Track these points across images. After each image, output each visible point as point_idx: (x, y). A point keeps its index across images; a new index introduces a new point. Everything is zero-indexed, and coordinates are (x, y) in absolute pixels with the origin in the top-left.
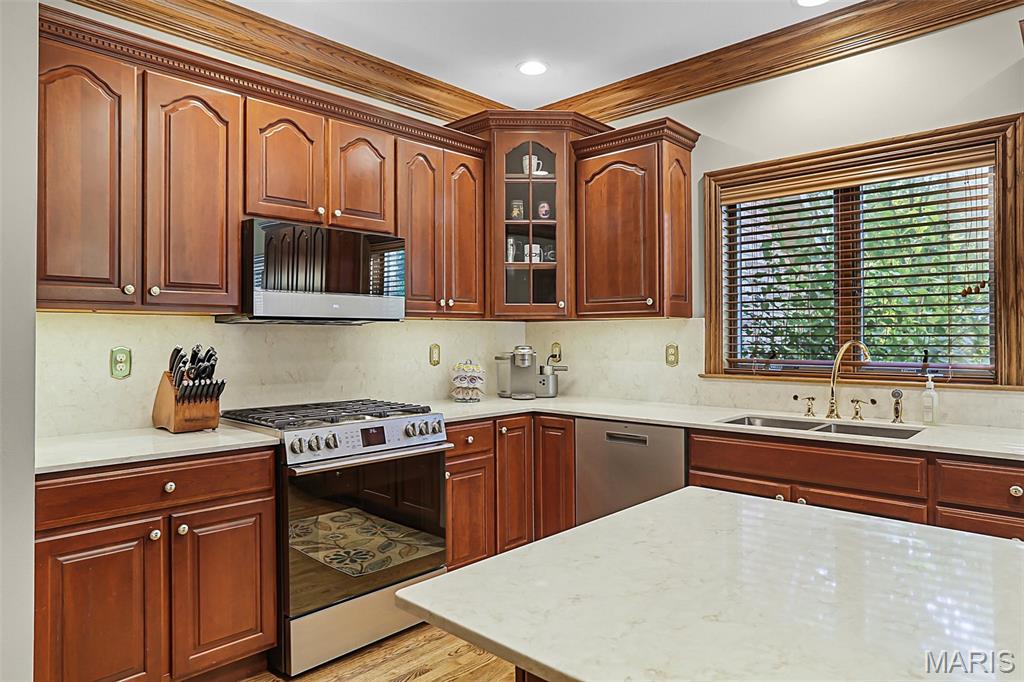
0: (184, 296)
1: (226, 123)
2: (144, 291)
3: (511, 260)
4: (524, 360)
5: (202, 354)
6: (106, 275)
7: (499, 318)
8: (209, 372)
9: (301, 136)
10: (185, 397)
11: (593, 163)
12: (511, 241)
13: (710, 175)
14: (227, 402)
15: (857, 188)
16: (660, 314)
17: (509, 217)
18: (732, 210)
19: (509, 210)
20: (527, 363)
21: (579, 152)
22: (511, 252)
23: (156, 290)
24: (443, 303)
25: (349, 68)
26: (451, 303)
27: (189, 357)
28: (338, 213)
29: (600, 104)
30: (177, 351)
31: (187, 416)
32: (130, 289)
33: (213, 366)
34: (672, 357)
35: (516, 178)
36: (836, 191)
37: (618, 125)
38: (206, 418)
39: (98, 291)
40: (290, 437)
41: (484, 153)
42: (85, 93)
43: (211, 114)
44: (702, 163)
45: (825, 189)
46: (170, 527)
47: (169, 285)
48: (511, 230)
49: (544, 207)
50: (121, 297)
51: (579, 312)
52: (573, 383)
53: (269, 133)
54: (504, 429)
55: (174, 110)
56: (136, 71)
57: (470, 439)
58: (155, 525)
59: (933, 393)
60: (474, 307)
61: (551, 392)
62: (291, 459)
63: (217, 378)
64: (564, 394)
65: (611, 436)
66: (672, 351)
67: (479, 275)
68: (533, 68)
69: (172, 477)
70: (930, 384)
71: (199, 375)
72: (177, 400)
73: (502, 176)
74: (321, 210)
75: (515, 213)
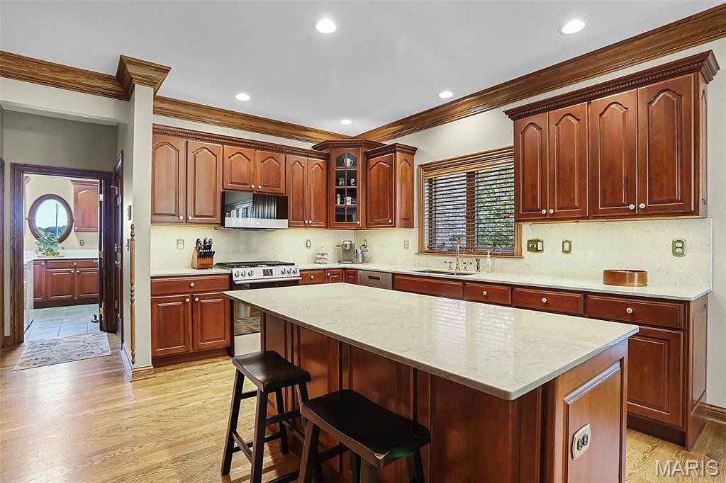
0: (200, 220)
1: (216, 156)
2: (187, 218)
3: (339, 204)
4: (346, 246)
5: (207, 241)
6: (174, 213)
7: (333, 228)
8: (210, 247)
9: (245, 158)
10: (200, 256)
11: (373, 161)
12: (339, 195)
13: (420, 166)
14: (216, 260)
15: (474, 172)
16: (395, 226)
17: (337, 185)
18: (430, 181)
19: (337, 181)
20: (348, 248)
21: (368, 156)
22: (339, 200)
23: (190, 218)
24: (306, 222)
25: (269, 127)
26: (310, 222)
27: (203, 242)
28: (260, 187)
29: (382, 134)
30: (198, 240)
31: (202, 263)
32: (181, 217)
33: (211, 246)
34: (407, 246)
35: (341, 169)
36: (467, 173)
37: (388, 143)
38: (208, 264)
39: (171, 219)
40: (235, 271)
41: (327, 158)
42: (168, 151)
43: (210, 153)
44: (419, 160)
45: (462, 173)
46: (193, 298)
47: (195, 216)
48: (338, 191)
49: (353, 181)
50: (179, 221)
51: (368, 226)
52: (371, 257)
53: (231, 159)
54: (329, 274)
55: (197, 153)
56: (184, 140)
57: (312, 277)
58: (187, 297)
59: (489, 259)
60: (322, 223)
61: (360, 261)
62: (235, 278)
63: (212, 250)
64: (367, 262)
65: (370, 277)
66: (406, 243)
67: (325, 210)
68: (346, 122)
69: (194, 281)
70: (489, 256)
71: (205, 249)
72: (198, 257)
73: (335, 168)
74: (253, 186)
75: (340, 183)
